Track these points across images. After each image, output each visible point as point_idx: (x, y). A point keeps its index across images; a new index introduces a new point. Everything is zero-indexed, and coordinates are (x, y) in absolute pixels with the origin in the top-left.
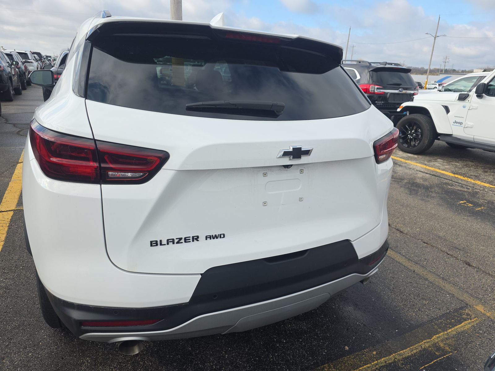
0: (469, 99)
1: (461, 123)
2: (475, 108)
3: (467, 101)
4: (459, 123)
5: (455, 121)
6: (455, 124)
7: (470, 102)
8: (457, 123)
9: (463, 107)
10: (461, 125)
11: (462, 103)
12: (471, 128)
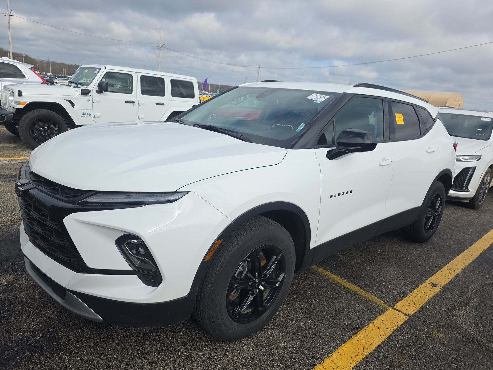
0: (91, 94)
1: (90, 115)
2: (98, 101)
3: (89, 95)
4: (87, 114)
5: (84, 113)
6: (84, 115)
7: (91, 96)
8: (85, 114)
9: (87, 101)
10: (90, 116)
11: (85, 98)
12: (100, 117)
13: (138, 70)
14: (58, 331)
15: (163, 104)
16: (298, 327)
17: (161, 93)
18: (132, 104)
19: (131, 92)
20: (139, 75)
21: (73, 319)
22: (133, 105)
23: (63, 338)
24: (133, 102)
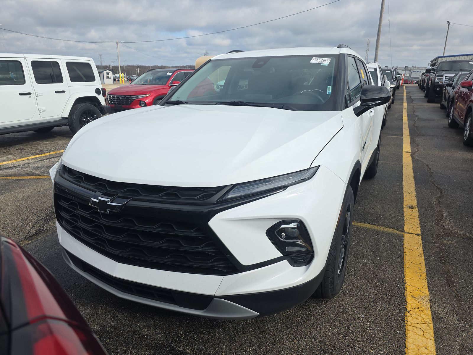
13: (26, 56)
14: (177, 347)
15: (64, 92)
16: (363, 269)
17: (59, 79)
18: (28, 96)
19: (24, 82)
20: (30, 61)
21: (178, 331)
22: (30, 97)
23: (189, 351)
24: (30, 94)
